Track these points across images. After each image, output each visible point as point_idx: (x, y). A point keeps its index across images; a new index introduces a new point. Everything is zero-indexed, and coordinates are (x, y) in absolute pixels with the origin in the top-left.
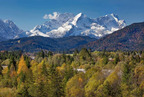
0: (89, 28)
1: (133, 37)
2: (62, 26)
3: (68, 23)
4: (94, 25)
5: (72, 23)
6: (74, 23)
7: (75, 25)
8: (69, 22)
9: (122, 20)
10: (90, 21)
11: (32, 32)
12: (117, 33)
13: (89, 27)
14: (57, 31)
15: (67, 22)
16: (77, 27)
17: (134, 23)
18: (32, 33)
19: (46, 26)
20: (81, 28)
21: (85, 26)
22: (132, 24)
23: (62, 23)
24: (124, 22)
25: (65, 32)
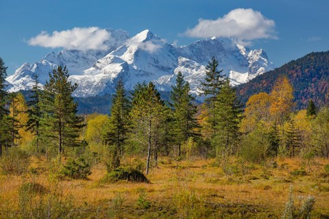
0: (168, 70)
1: (311, 90)
2: (94, 66)
3: (112, 56)
4: (183, 64)
5: (122, 57)
6: (127, 57)
7: (129, 63)
8: (113, 54)
9: (258, 50)
10: (171, 51)
11: (11, 82)
12: (264, 81)
13: (170, 69)
14: (82, 80)
15: (108, 55)
16: (135, 67)
17: (313, 54)
18: (13, 86)
19: (50, 64)
20: (148, 70)
21: (157, 67)
22: (306, 57)
23: (94, 57)
24: (264, 54)
25: (102, 81)
